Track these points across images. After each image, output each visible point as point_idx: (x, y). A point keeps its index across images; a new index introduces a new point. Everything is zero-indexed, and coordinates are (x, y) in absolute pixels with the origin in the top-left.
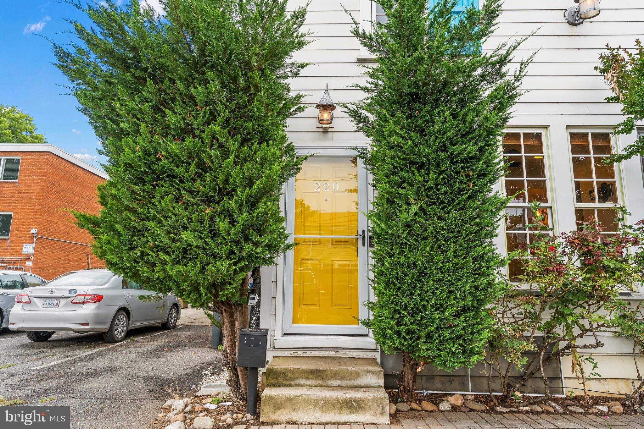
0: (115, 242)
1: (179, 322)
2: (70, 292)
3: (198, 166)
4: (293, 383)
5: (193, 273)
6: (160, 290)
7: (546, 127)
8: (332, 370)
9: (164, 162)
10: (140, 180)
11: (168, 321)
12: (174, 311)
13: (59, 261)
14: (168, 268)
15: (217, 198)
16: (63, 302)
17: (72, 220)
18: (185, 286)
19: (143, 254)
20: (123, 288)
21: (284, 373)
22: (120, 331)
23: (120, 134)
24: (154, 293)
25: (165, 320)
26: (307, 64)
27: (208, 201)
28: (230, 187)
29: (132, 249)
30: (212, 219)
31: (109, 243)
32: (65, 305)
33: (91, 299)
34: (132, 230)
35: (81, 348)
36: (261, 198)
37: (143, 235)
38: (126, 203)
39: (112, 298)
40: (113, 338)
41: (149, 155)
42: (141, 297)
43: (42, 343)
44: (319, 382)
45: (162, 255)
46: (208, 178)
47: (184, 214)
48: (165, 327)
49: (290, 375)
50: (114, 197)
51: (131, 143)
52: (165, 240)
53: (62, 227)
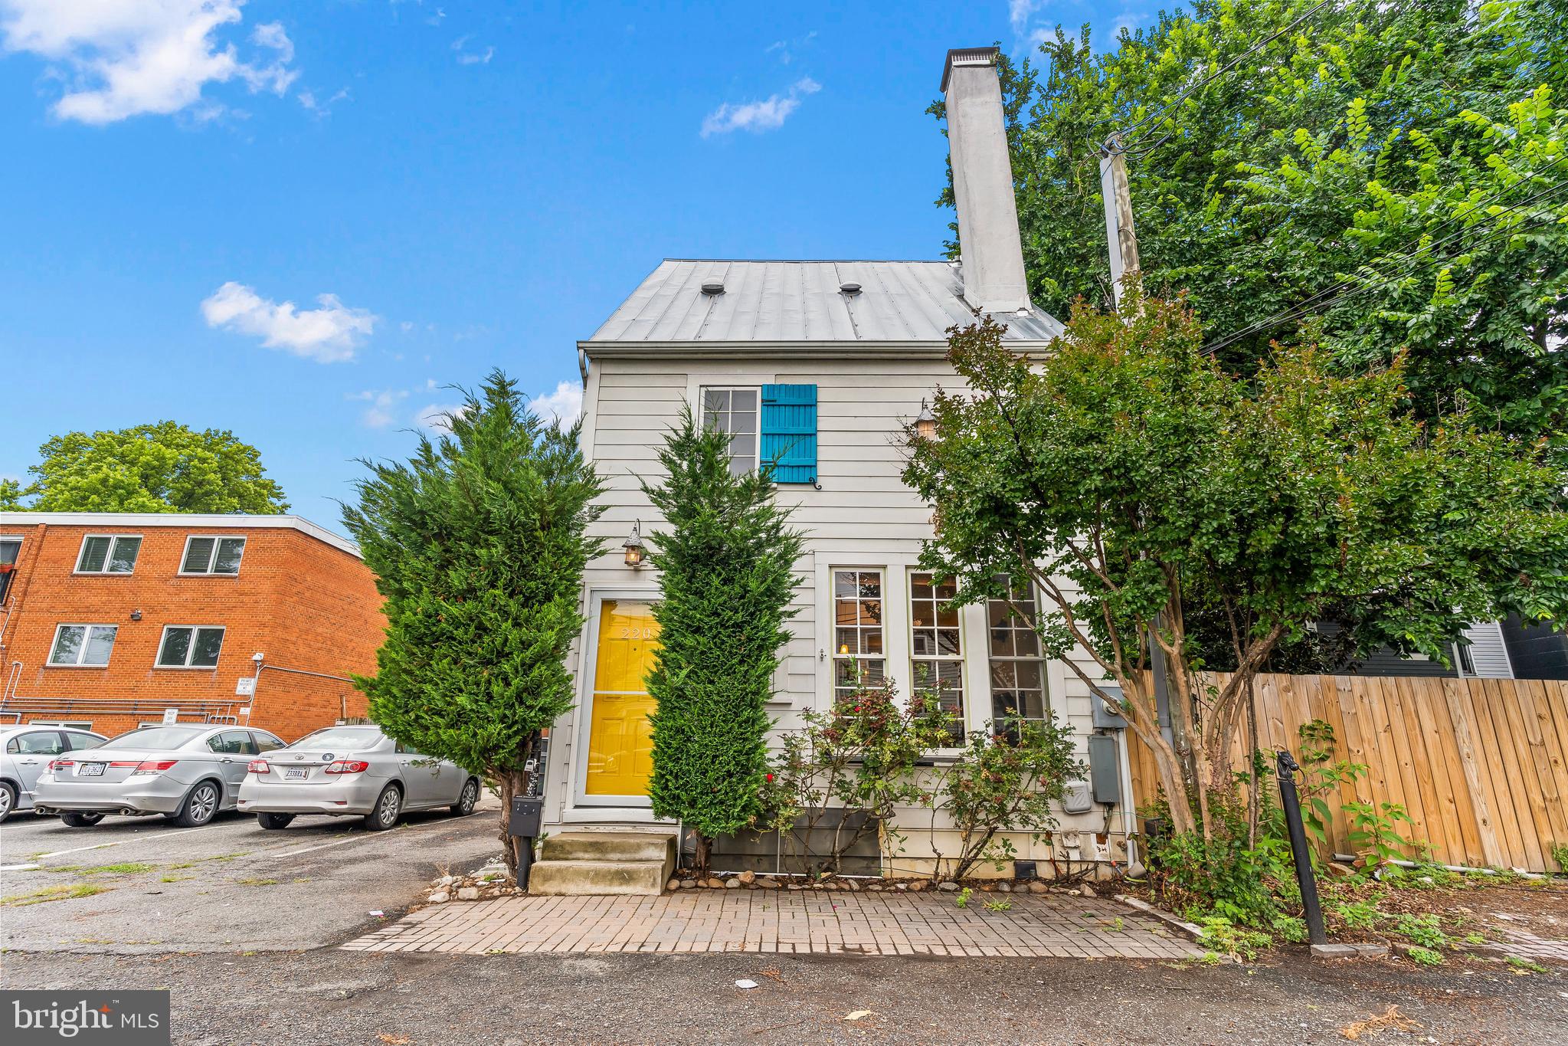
0: (391, 706)
1: (478, 806)
2: (324, 757)
3: (477, 628)
4: (570, 857)
5: (464, 737)
6: (433, 754)
7: (884, 567)
8: (612, 843)
9: (443, 625)
10: (419, 641)
11: (460, 803)
12: (471, 788)
13: (295, 707)
14: (441, 732)
15: (495, 661)
16: (313, 771)
17: (320, 638)
18: (456, 750)
19: (418, 717)
20: (396, 752)
21: (561, 846)
22: (388, 815)
23: (403, 594)
24: (426, 758)
25: (456, 801)
26: (608, 507)
27: (486, 663)
28: (507, 650)
29: (407, 712)
30: (489, 682)
31: (385, 706)
32: (316, 776)
33: (352, 767)
34: (408, 693)
35: (334, 836)
36: (536, 662)
37: (419, 697)
38: (404, 666)
39: (381, 767)
40: (378, 823)
41: (430, 617)
42: (415, 762)
43: (279, 831)
44: (598, 856)
45: (437, 719)
46: (486, 639)
47: (461, 676)
48: (456, 812)
49: (568, 848)
50: (393, 660)
51: (413, 604)
52: (440, 704)
53: (303, 650)
